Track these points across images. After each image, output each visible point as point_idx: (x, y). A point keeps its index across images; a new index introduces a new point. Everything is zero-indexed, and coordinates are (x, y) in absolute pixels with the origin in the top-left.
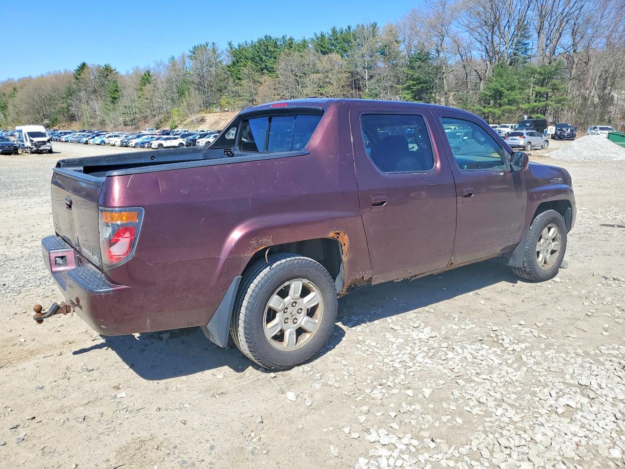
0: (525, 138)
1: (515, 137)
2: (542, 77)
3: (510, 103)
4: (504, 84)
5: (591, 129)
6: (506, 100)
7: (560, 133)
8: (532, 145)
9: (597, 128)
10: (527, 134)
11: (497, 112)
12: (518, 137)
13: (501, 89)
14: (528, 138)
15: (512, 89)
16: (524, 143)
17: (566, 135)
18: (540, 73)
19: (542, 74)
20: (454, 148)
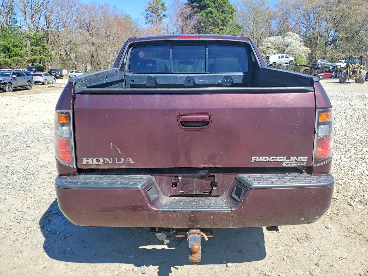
0: (43, 77)
1: (37, 77)
2: (36, 41)
3: (16, 55)
4: (10, 43)
5: (70, 72)
6: (13, 53)
7: (55, 74)
8: (48, 81)
9: (74, 72)
10: (44, 74)
11: (9, 61)
12: (39, 77)
13: (8, 46)
14: (45, 77)
15: (16, 46)
16: (43, 80)
17: (58, 75)
18: (33, 38)
19: (35, 39)
20: (8, 83)
